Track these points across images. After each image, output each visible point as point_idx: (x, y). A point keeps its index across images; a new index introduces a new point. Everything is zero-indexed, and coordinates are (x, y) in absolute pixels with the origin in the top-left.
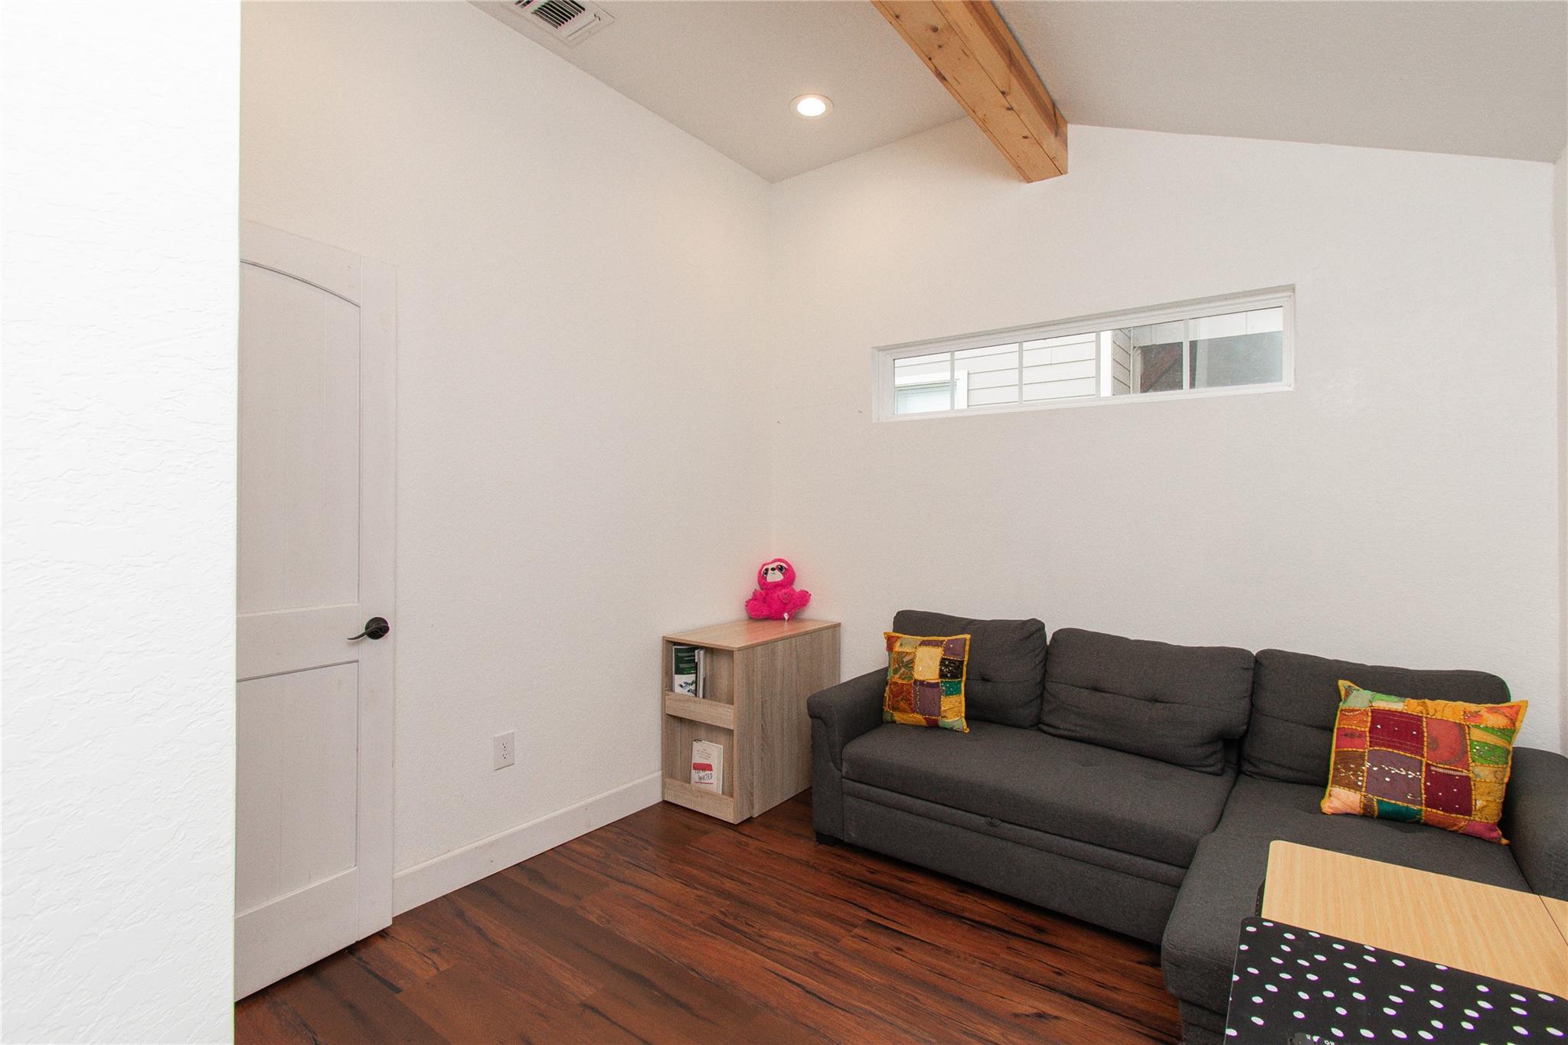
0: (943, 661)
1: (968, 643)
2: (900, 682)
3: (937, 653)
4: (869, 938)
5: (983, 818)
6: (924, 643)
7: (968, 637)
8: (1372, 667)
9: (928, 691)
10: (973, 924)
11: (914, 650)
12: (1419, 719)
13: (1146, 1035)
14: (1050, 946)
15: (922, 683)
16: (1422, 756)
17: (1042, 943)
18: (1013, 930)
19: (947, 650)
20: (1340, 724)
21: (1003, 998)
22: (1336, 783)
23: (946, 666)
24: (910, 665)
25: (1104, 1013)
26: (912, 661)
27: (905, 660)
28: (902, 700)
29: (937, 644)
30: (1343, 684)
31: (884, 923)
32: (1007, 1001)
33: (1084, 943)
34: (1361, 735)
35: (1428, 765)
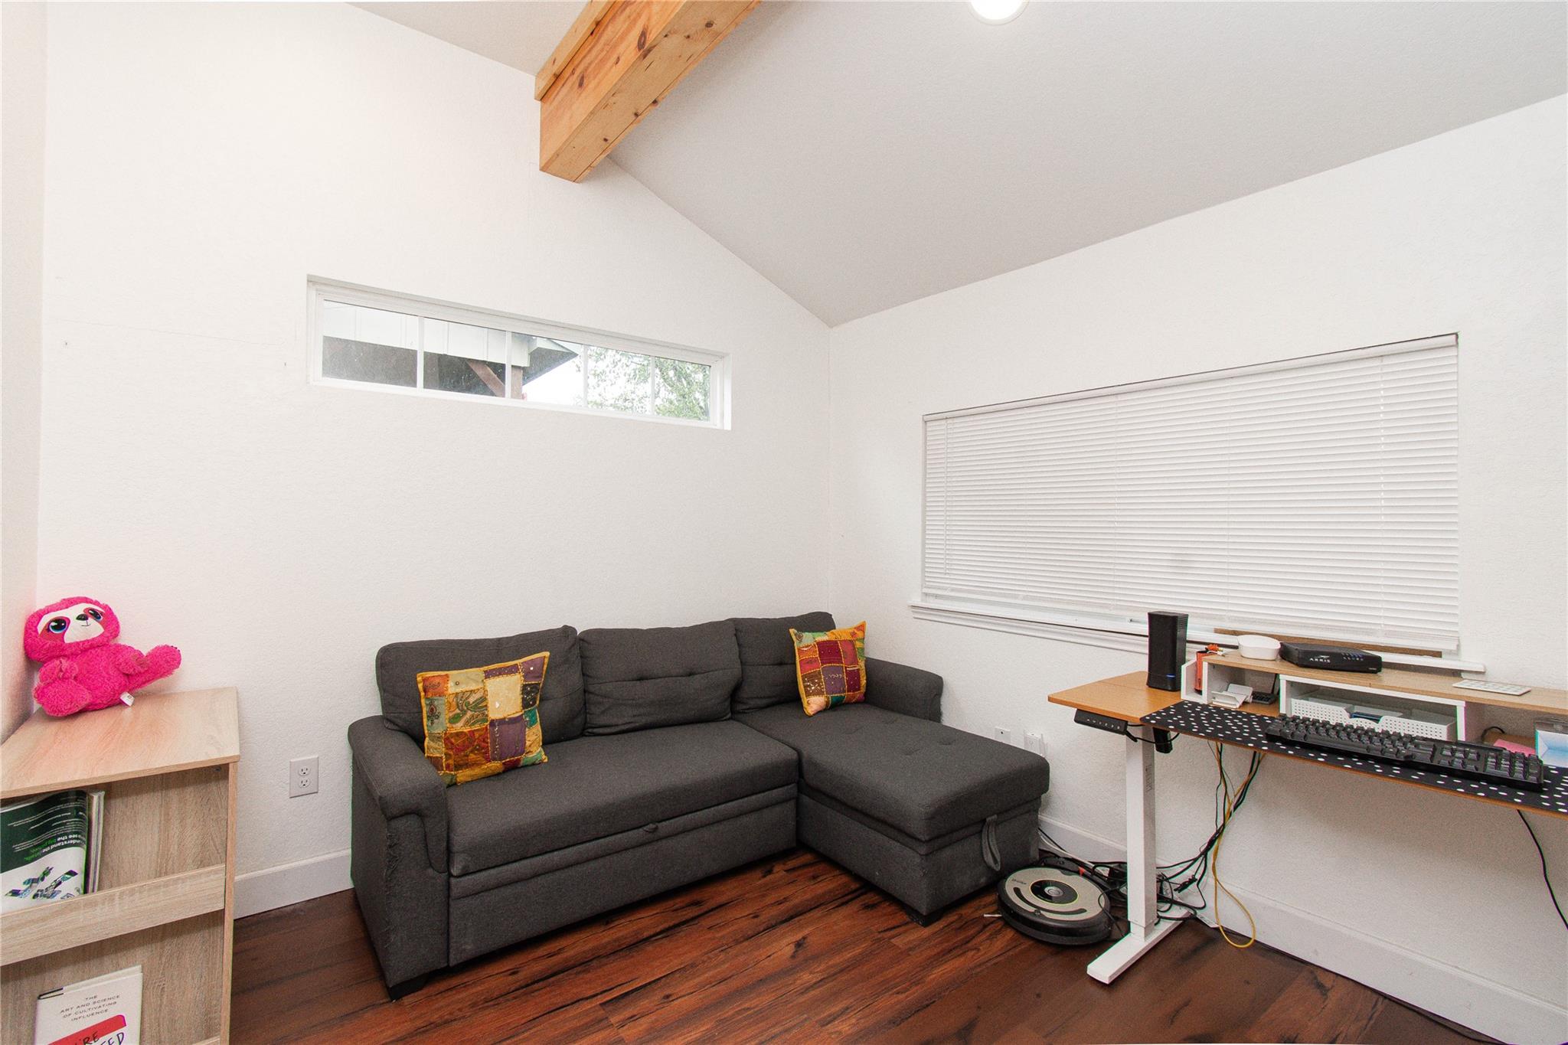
0: (524, 687)
1: (546, 660)
2: (466, 730)
3: (516, 681)
4: (635, 1013)
5: (641, 830)
6: (488, 675)
7: (547, 654)
8: (798, 617)
9: (511, 730)
10: (664, 934)
11: (481, 686)
12: (836, 642)
13: (837, 907)
14: (721, 906)
15: (502, 721)
16: (842, 663)
17: (712, 910)
18: (687, 917)
19: (527, 675)
20: (800, 658)
21: (769, 956)
22: (808, 694)
23: (528, 693)
24: (481, 704)
25: (808, 915)
26: (484, 699)
27: (471, 700)
28: (472, 752)
29: (513, 670)
30: (792, 631)
31: (615, 994)
32: (775, 955)
33: (728, 890)
34: (816, 660)
35: (846, 667)
